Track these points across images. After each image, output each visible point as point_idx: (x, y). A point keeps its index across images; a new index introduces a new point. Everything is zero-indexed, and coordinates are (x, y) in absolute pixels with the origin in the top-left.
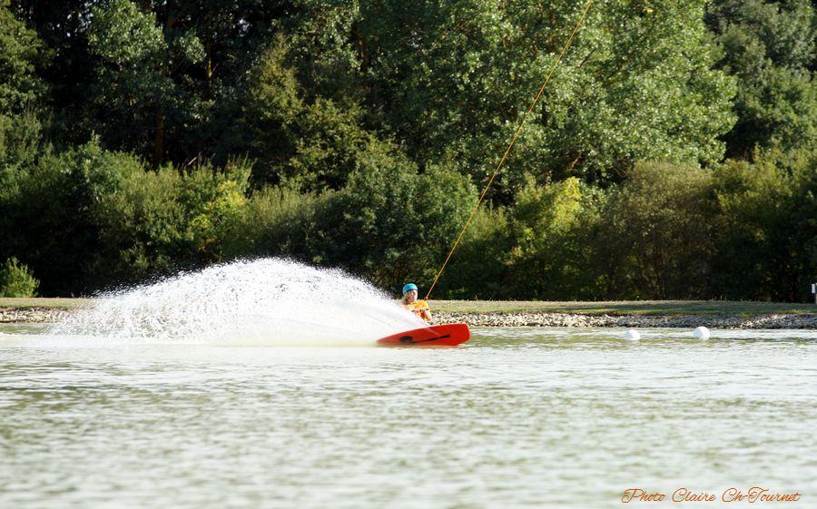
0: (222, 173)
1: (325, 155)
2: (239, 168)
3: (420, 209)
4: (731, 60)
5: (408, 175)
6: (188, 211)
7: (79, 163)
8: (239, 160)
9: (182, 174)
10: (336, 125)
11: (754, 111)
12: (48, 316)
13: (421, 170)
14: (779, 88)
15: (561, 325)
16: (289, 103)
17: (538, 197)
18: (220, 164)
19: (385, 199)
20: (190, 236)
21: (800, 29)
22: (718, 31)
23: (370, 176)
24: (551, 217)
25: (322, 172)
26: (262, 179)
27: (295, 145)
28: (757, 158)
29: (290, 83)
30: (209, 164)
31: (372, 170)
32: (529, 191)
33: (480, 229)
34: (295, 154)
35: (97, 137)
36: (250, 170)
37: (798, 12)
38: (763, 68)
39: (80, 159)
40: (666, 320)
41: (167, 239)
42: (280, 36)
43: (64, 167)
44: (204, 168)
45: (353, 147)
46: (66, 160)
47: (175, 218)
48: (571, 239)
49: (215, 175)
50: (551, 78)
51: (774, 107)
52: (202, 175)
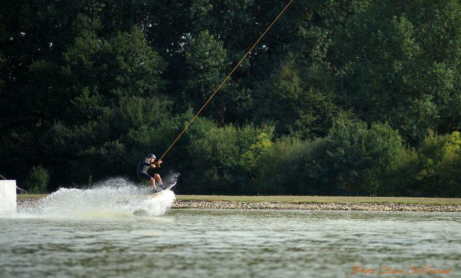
0: (259, 129)
1: (314, 119)
2: (268, 126)
3: (368, 149)
5: (362, 130)
6: (240, 149)
7: (182, 123)
8: (268, 121)
9: (237, 130)
10: (321, 102)
12: (200, 205)
13: (369, 127)
16: (295, 91)
17: (436, 142)
18: (258, 124)
19: (349, 143)
20: (242, 163)
23: (341, 130)
24: (442, 153)
25: (313, 129)
26: (281, 132)
27: (298, 113)
29: (296, 79)
30: (252, 124)
31: (342, 127)
32: (431, 138)
33: (402, 160)
34: (298, 118)
35: (192, 109)
36: (274, 127)
39: (183, 121)
41: (229, 165)
42: (291, 54)
43: (174, 126)
44: (249, 126)
45: (331, 115)
46: (175, 121)
47: (234, 153)
48: (454, 165)
49: (255, 130)
50: (441, 76)
52: (248, 129)
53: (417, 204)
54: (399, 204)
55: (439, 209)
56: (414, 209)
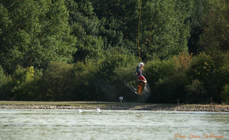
4: (75, 32)
11: (82, 48)
14: (89, 41)
15: (49, 108)
17: (22, 72)
21: (94, 24)
22: (71, 25)
24: (25, 78)
28: (86, 61)
32: (20, 70)
33: (4, 81)
37: (94, 19)
38: (84, 35)
40: (81, 107)
48: (31, 84)
51: (88, 46)
53: (12, 104)
54: (2, 104)
55: (23, 107)
56: (10, 107)
